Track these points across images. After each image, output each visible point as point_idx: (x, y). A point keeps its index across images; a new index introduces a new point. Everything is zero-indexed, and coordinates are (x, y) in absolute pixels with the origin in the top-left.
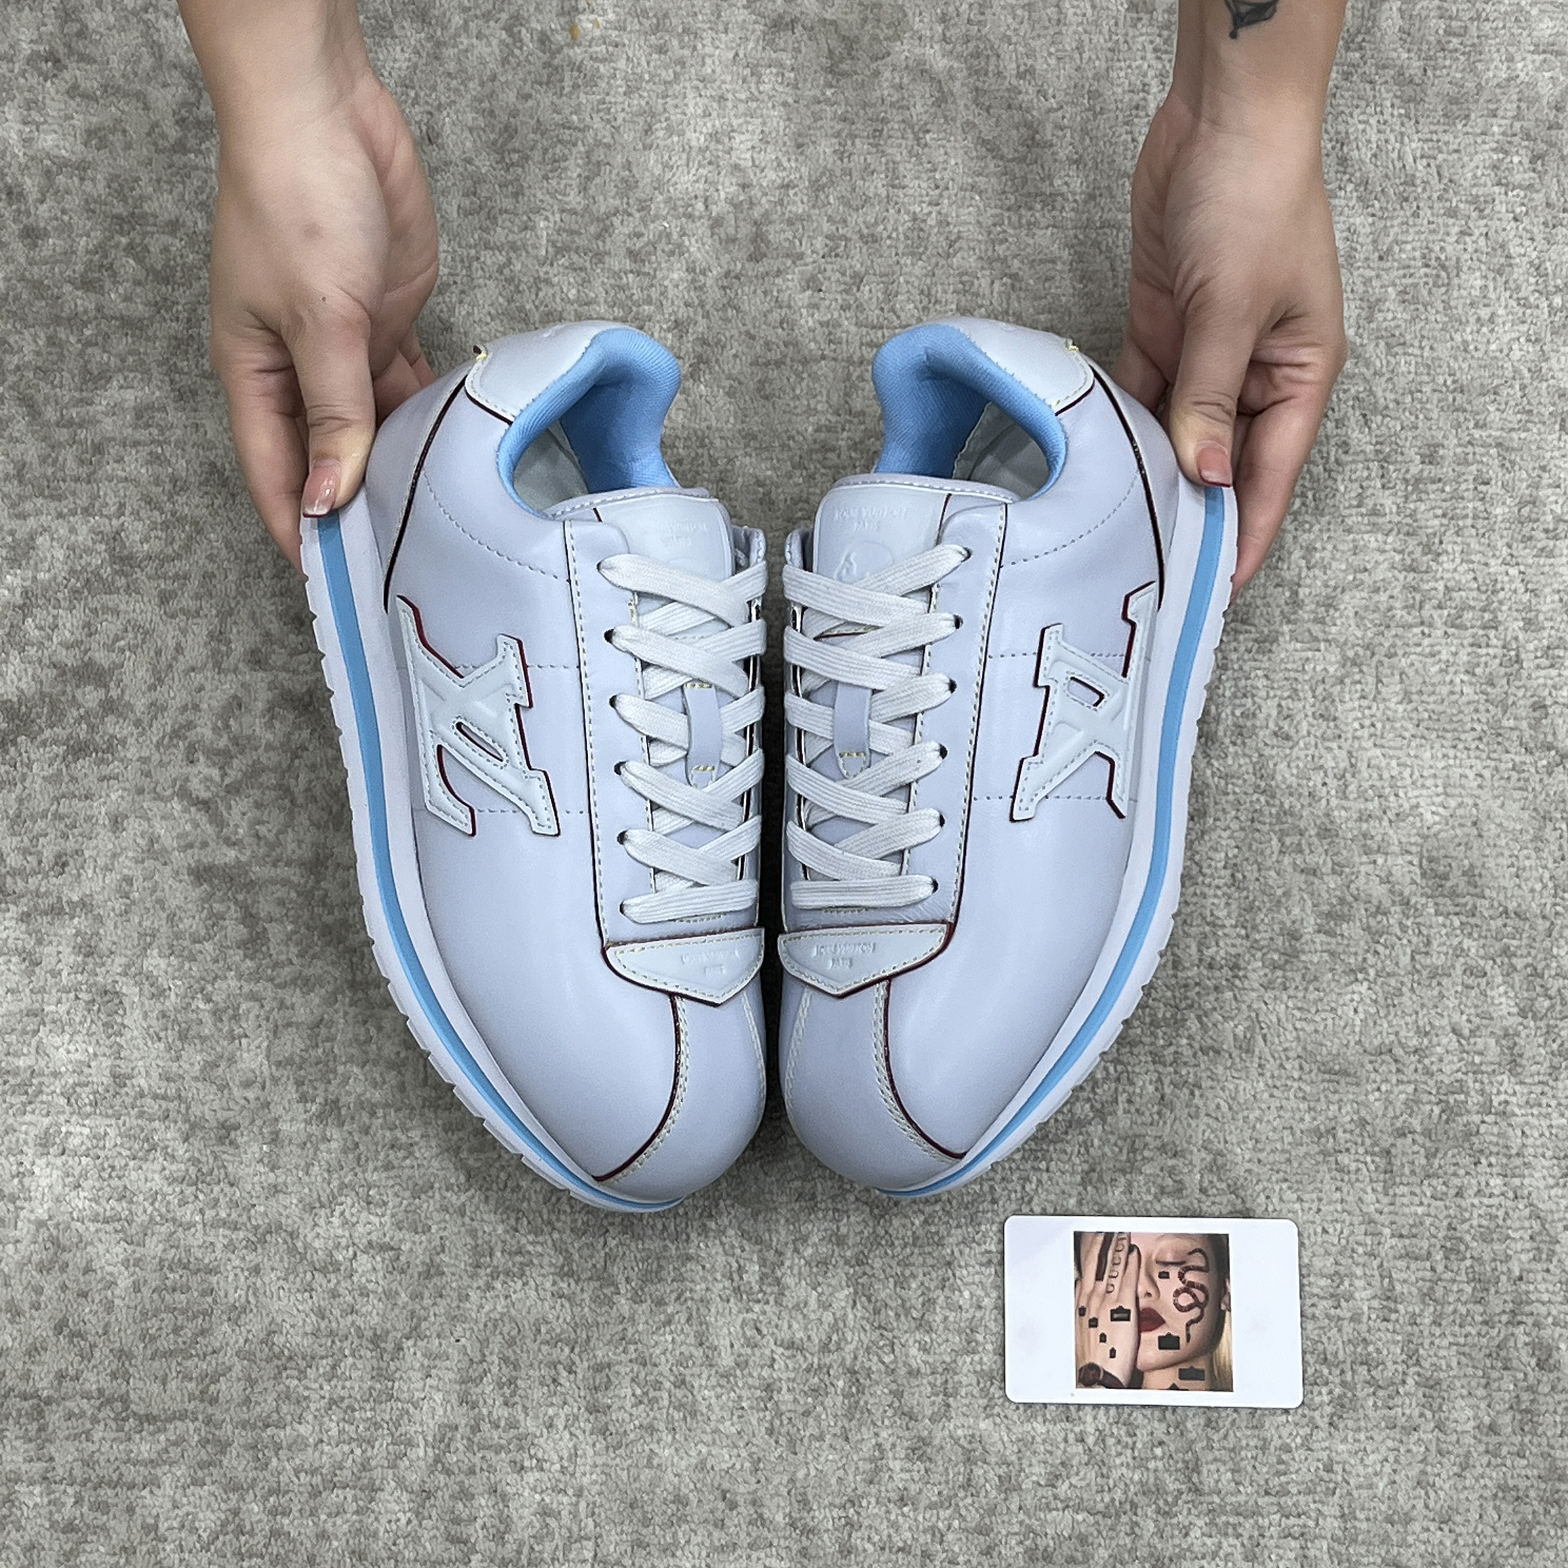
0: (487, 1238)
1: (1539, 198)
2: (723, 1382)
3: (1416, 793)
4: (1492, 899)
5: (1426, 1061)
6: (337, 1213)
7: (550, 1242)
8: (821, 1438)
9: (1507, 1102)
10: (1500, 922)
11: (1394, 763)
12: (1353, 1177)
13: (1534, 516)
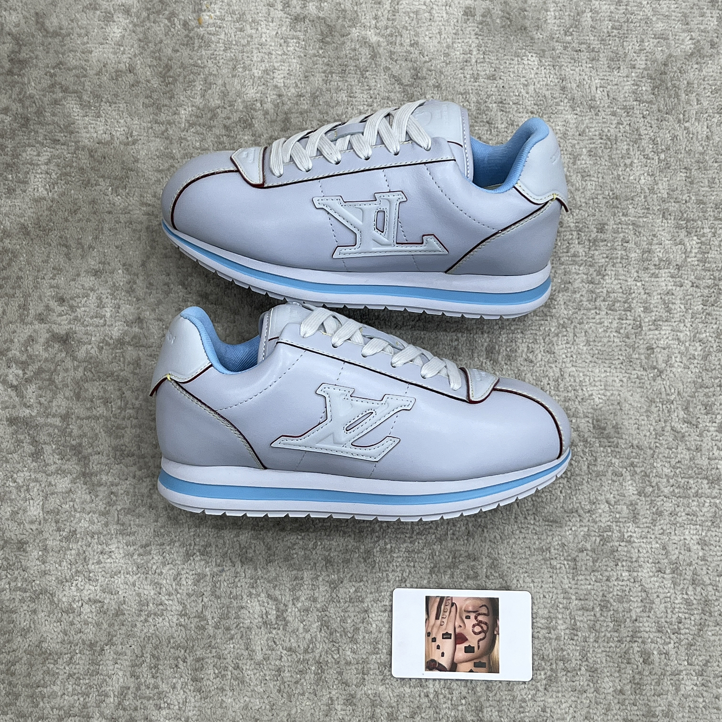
0: (146, 597)
1: (655, 107)
2: (257, 667)
3: (592, 389)
4: (626, 439)
5: (594, 516)
6: (74, 585)
7: (176, 599)
8: (303, 694)
9: (631, 536)
10: (630, 450)
11: (581, 374)
12: (558, 571)
13: (649, 258)
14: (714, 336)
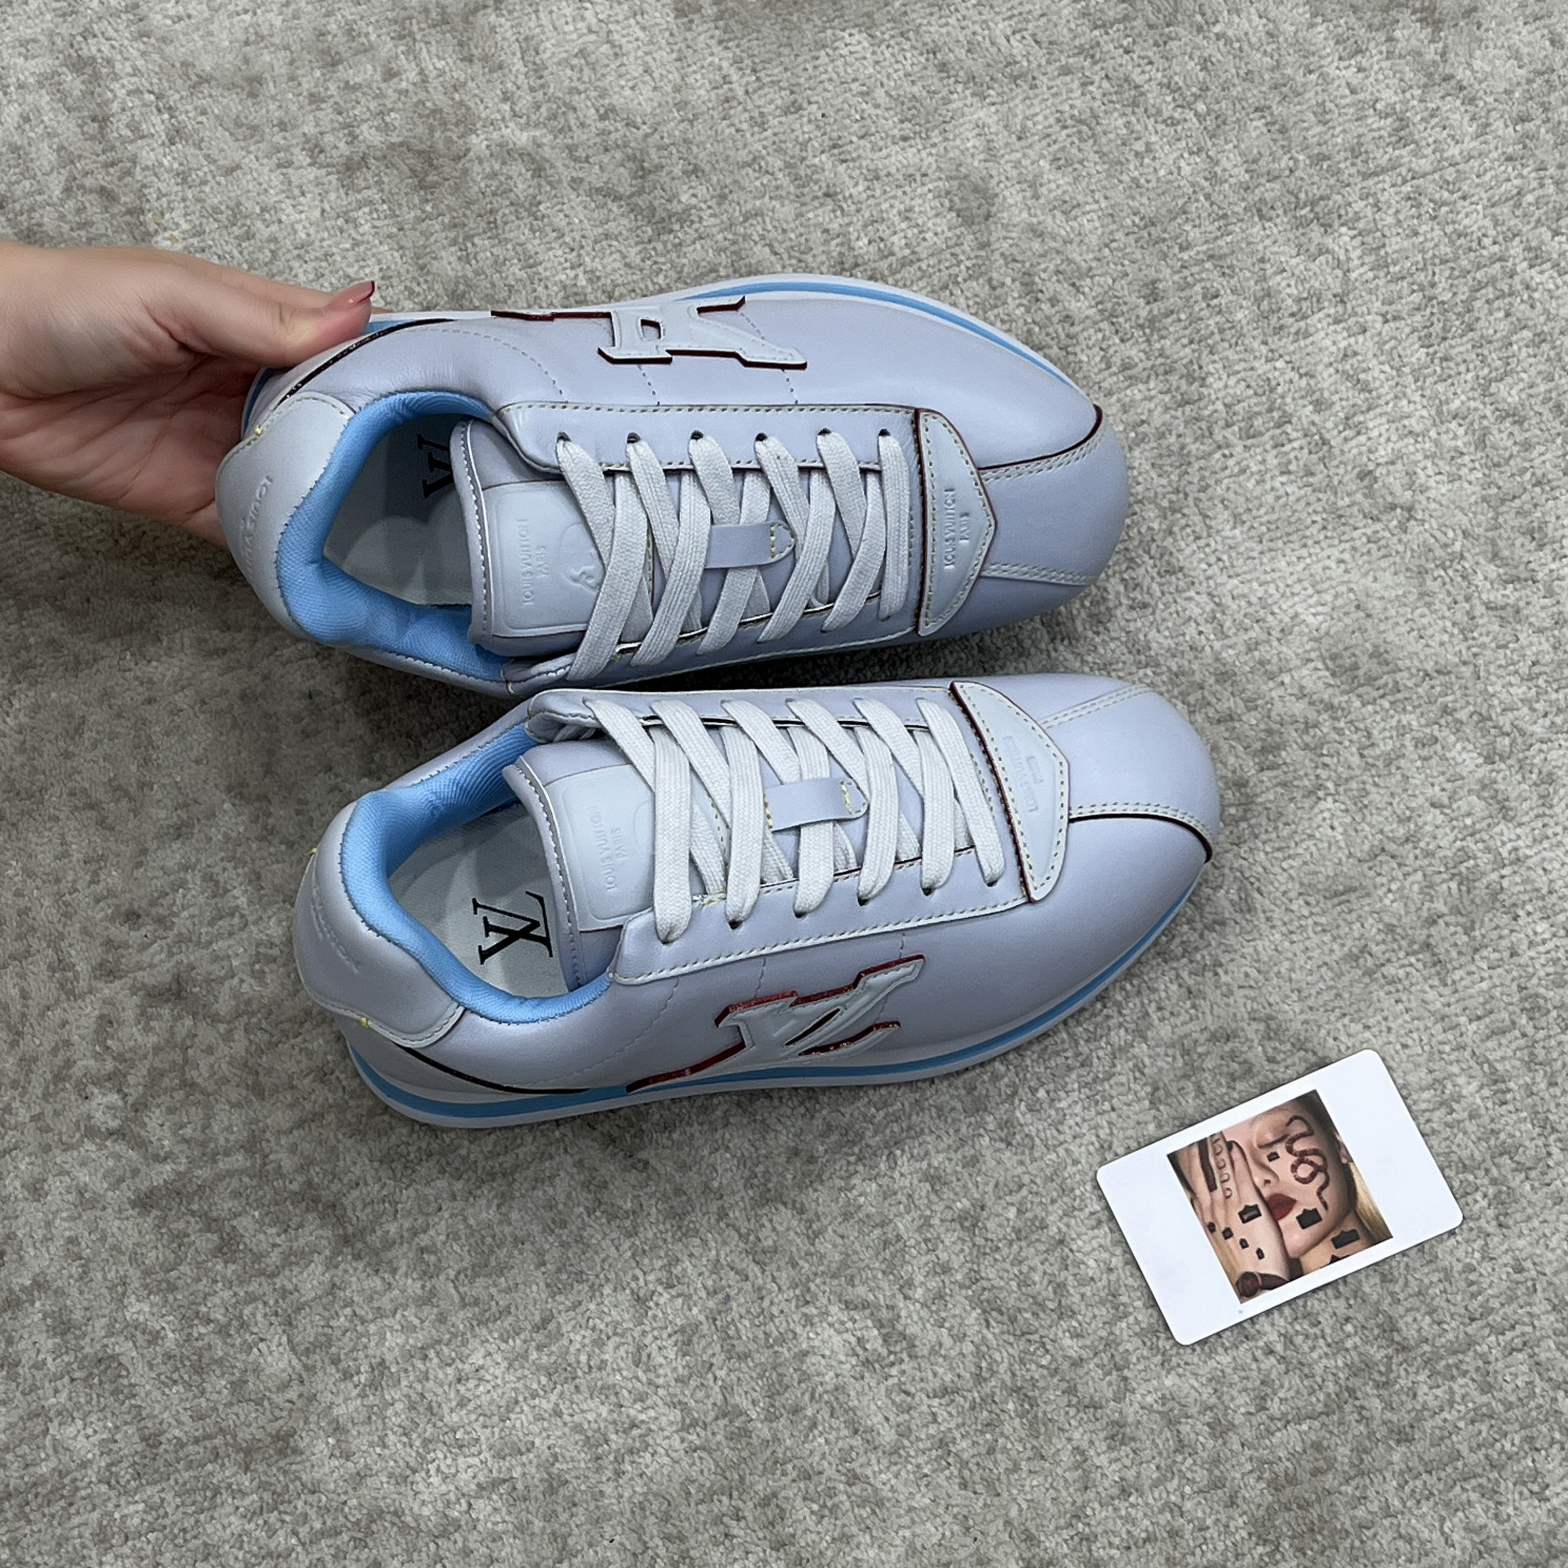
0: (596, 1426)
2: (894, 1458)
3: (1290, 603)
4: (1409, 669)
5: (1422, 844)
6: (432, 1472)
7: (660, 1403)
8: (1016, 1468)
9: (1516, 849)
10: (1426, 685)
11: (1255, 585)
12: (1407, 983)
13: (1274, 306)
14: (1476, 395)
